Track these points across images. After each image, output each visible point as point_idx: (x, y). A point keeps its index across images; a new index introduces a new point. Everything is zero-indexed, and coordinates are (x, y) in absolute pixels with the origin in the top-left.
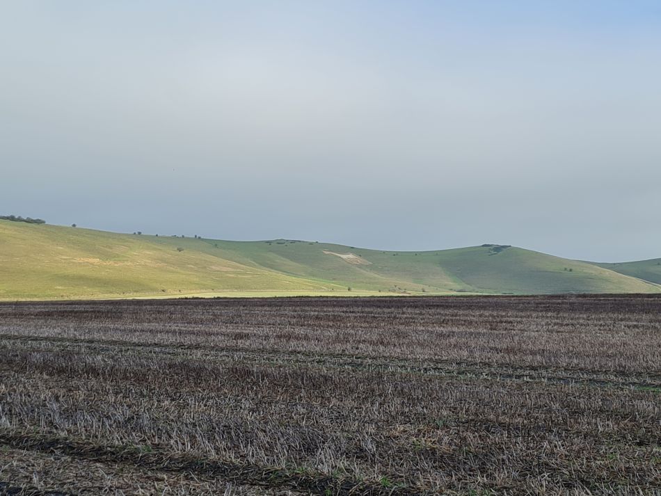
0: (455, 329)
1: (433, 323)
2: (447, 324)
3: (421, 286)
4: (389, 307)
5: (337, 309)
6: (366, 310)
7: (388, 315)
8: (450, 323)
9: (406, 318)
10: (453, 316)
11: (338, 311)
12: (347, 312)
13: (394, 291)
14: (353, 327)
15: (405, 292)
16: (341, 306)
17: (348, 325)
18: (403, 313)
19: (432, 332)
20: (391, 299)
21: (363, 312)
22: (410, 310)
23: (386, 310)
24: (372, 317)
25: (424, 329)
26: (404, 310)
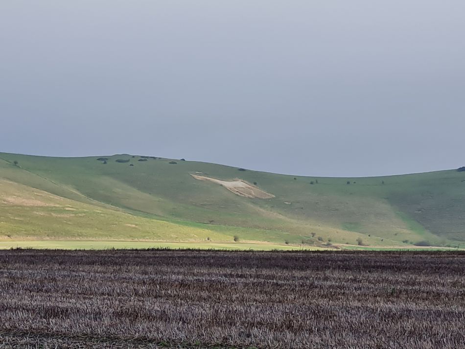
0: (412, 306)
1: (375, 296)
2: (398, 297)
3: (356, 235)
4: (302, 269)
5: (215, 270)
6: (265, 272)
7: (301, 282)
8: (403, 296)
9: (331, 287)
10: (408, 284)
11: (217, 274)
12: (231, 275)
13: (311, 243)
14: (242, 301)
15: (328, 245)
16: (222, 266)
17: (234, 297)
18: (326, 279)
19: (373, 311)
20: (304, 255)
21: (258, 277)
22: (336, 274)
23: (297, 274)
24: (273, 284)
25: (359, 305)
26: (328, 273)
